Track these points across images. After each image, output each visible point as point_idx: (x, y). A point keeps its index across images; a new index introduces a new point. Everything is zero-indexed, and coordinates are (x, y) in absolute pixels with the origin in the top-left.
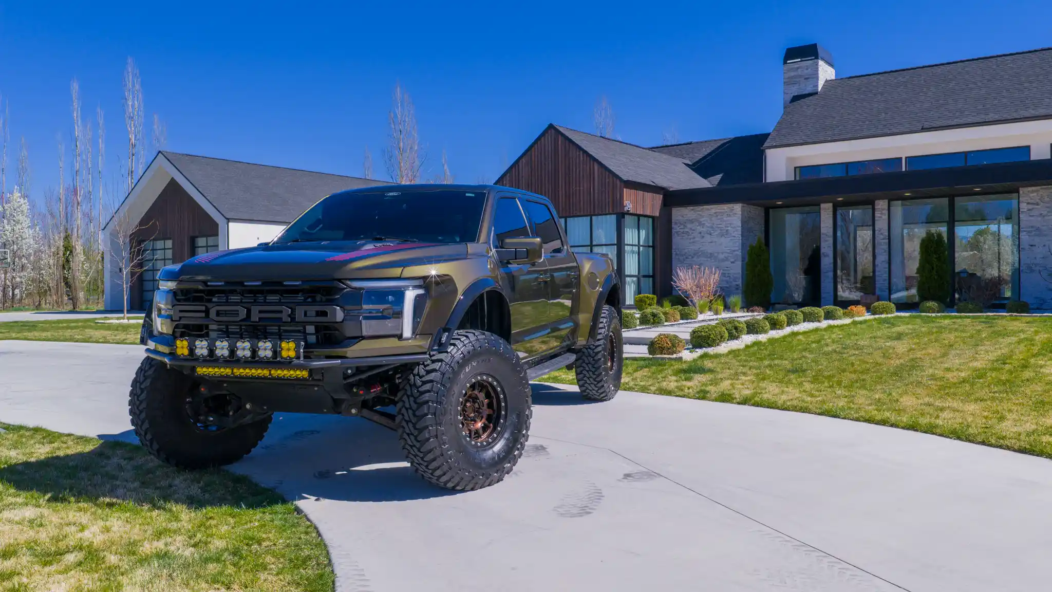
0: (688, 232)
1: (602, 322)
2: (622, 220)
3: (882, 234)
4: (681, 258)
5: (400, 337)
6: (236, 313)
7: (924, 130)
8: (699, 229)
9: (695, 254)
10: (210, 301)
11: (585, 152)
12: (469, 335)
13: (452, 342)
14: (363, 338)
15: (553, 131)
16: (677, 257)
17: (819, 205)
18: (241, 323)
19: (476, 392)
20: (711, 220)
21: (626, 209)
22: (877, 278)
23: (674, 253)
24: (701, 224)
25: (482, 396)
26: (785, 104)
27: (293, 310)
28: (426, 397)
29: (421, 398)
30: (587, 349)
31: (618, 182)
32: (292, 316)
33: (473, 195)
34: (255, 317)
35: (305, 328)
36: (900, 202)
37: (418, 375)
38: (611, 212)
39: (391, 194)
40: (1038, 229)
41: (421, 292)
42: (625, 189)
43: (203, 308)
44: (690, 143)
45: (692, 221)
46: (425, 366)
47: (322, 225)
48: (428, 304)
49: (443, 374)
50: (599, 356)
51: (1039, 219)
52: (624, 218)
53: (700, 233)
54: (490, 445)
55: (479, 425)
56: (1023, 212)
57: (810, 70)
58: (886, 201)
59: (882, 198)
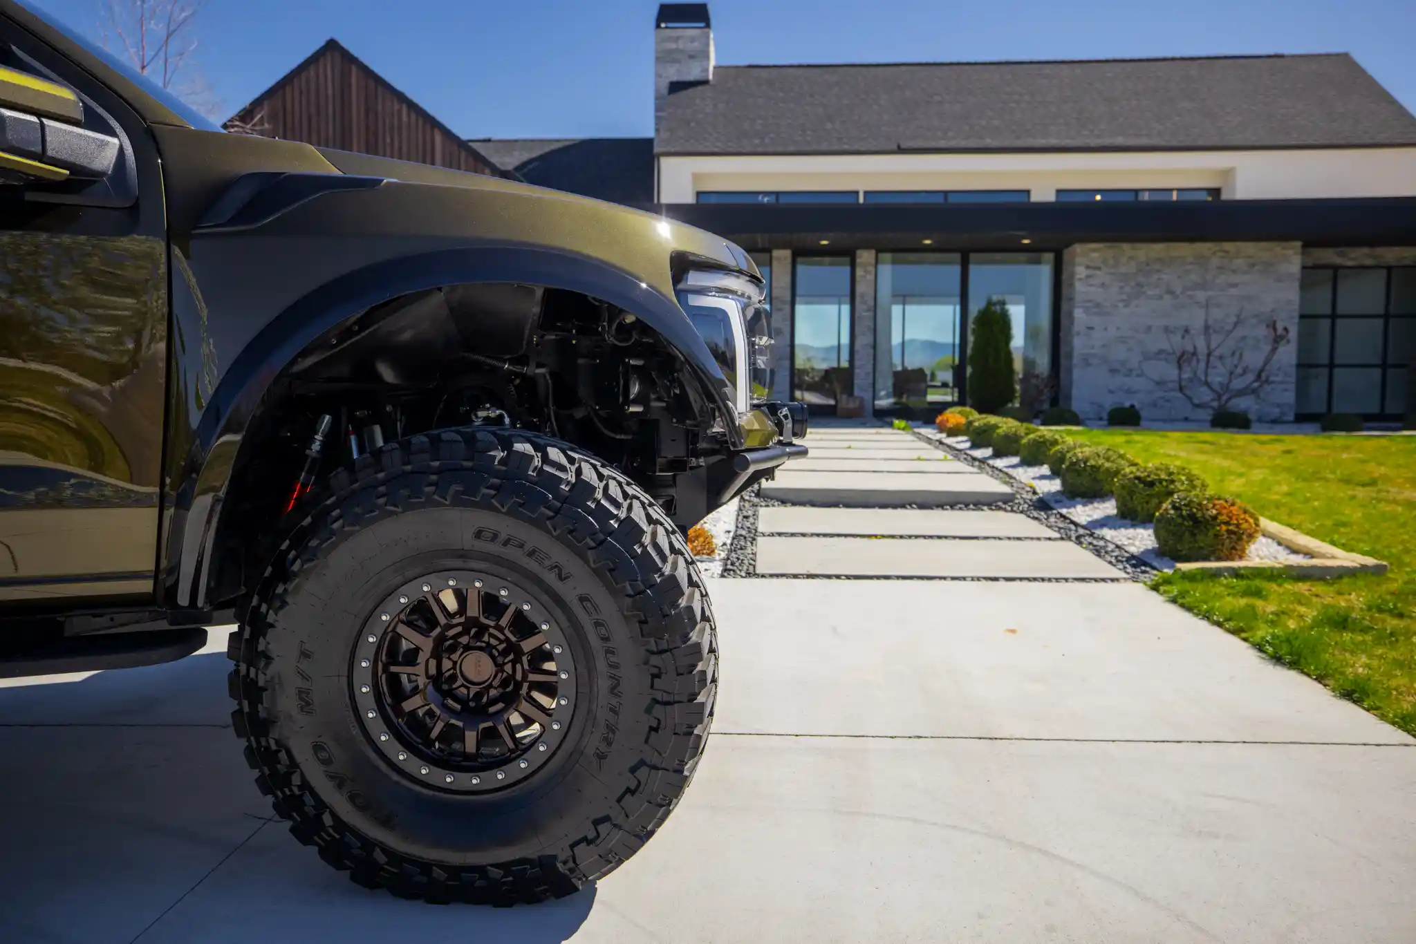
3: (865, 303)
7: (901, 151)
11: (412, 106)
15: (337, 56)
17: (768, 250)
22: (857, 371)
26: (657, 91)
36: (887, 256)
40: (1098, 305)
51: (1100, 290)
56: (1080, 279)
57: (696, 44)
58: (873, 252)
59: (867, 247)
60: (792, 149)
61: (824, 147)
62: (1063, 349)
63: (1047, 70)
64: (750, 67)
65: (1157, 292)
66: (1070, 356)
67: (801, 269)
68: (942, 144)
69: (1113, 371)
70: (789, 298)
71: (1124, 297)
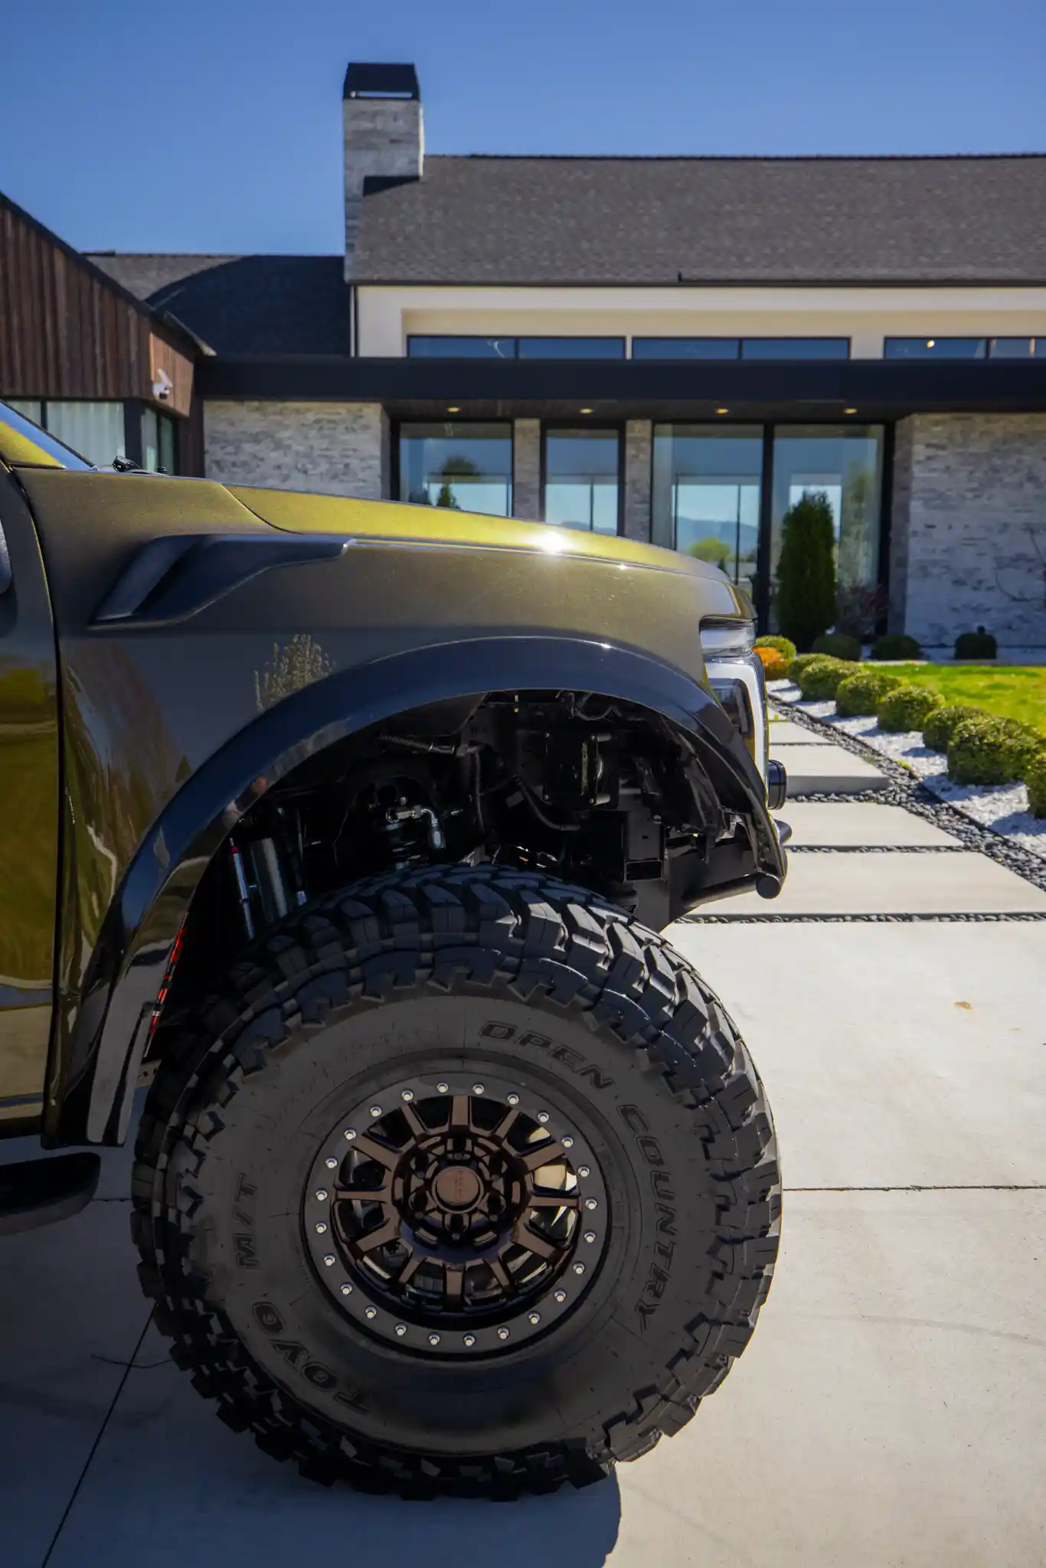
0: (245, 464)
3: (637, 491)
7: (682, 282)
8: (275, 456)
17: (509, 420)
20: (306, 437)
21: (158, 389)
24: (279, 445)
26: (347, 190)
36: (668, 428)
38: (111, 394)
40: (941, 496)
42: (152, 339)
45: (256, 439)
51: (945, 476)
52: (141, 413)
53: (279, 467)
56: (918, 462)
57: (401, 122)
58: (648, 423)
59: (640, 416)
60: (535, 278)
61: (580, 275)
62: (894, 553)
63: (872, 169)
64: (474, 157)
65: (1016, 478)
66: (903, 563)
67: (552, 443)
68: (736, 273)
69: (958, 583)
70: (537, 486)
71: (975, 485)
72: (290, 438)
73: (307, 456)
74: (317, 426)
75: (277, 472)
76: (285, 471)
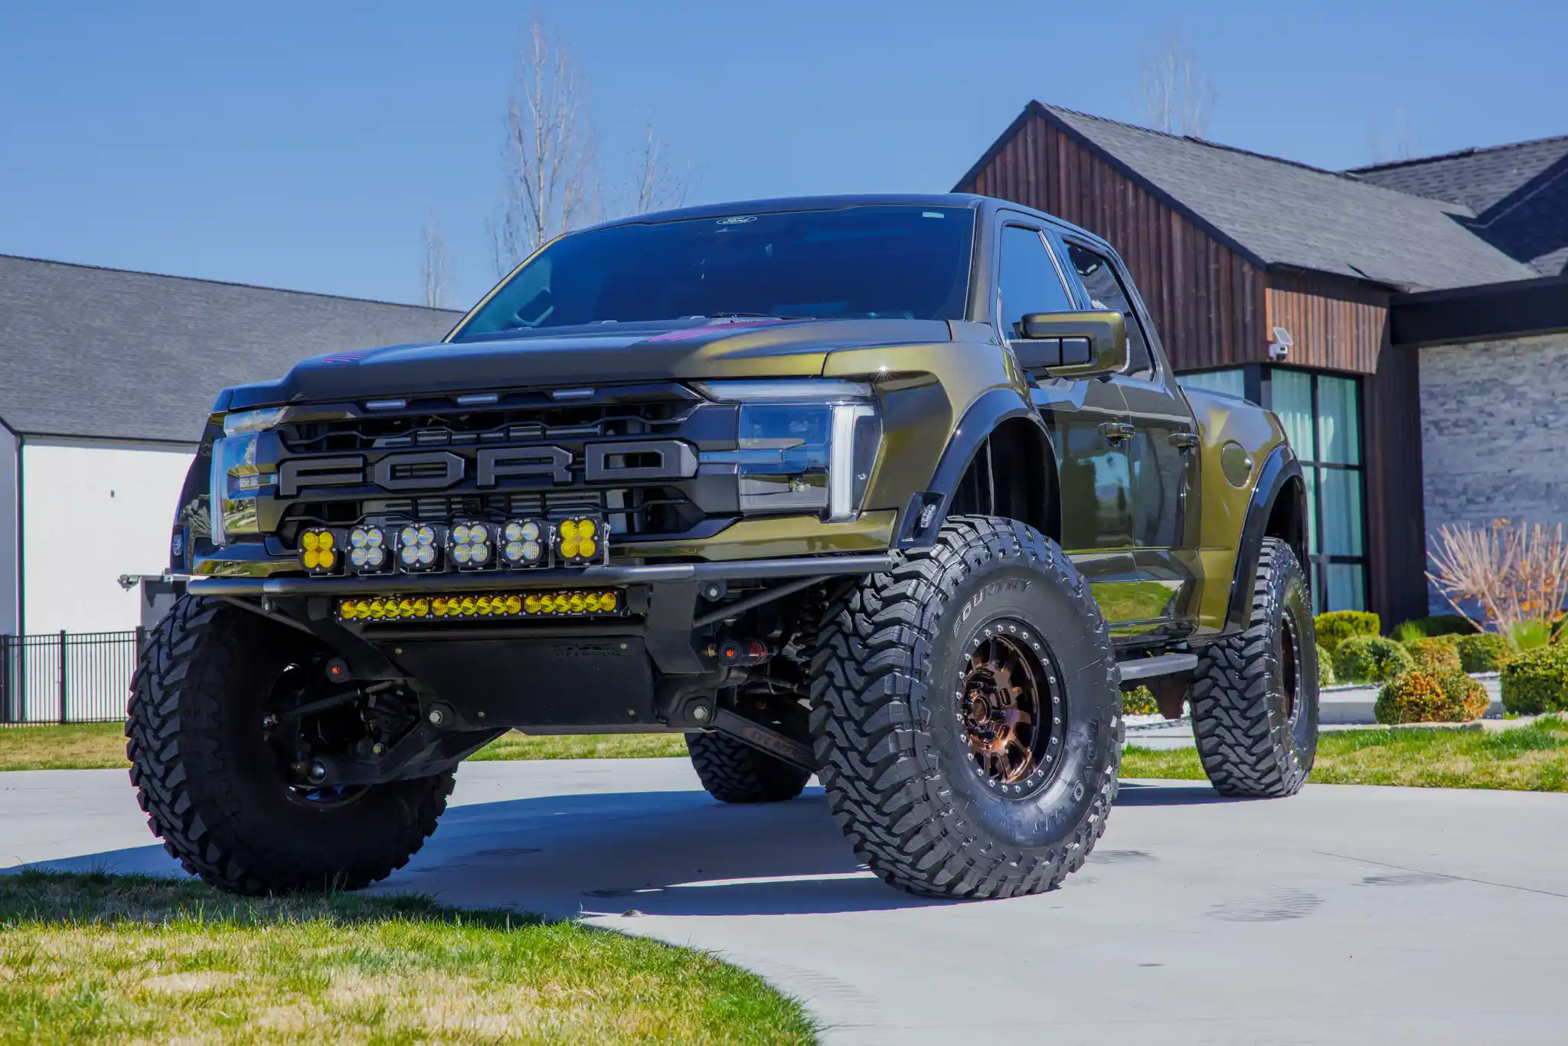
0: (1471, 421)
1: (1263, 577)
2: (1263, 384)
4: (1453, 503)
5: (825, 515)
6: (443, 467)
8: (1507, 409)
9: (1496, 489)
10: (368, 445)
11: (1140, 183)
12: (977, 522)
13: (942, 535)
14: (738, 516)
15: (1040, 123)
16: (1439, 500)
18: (450, 492)
19: (991, 666)
20: (1546, 381)
21: (1274, 351)
23: (1427, 489)
24: (1510, 394)
25: (1002, 677)
27: (579, 455)
28: (891, 656)
29: (873, 660)
30: (1223, 649)
31: (1247, 268)
32: (576, 469)
33: (942, 216)
34: (487, 474)
35: (604, 498)
37: (863, 609)
38: (1226, 361)
39: (732, 221)
41: (867, 411)
42: (1269, 292)
43: (358, 462)
44: (1469, 154)
45: (1482, 388)
46: (878, 590)
47: (551, 309)
48: (881, 443)
49: (924, 607)
50: (1259, 665)
52: (1268, 378)
53: (1512, 423)
54: (1032, 792)
55: (1002, 746)
72: (1526, 383)
73: (1549, 403)
74: (1559, 365)
75: (1510, 428)
76: (1520, 428)
